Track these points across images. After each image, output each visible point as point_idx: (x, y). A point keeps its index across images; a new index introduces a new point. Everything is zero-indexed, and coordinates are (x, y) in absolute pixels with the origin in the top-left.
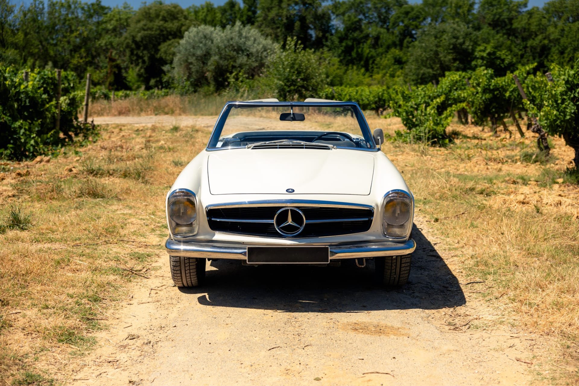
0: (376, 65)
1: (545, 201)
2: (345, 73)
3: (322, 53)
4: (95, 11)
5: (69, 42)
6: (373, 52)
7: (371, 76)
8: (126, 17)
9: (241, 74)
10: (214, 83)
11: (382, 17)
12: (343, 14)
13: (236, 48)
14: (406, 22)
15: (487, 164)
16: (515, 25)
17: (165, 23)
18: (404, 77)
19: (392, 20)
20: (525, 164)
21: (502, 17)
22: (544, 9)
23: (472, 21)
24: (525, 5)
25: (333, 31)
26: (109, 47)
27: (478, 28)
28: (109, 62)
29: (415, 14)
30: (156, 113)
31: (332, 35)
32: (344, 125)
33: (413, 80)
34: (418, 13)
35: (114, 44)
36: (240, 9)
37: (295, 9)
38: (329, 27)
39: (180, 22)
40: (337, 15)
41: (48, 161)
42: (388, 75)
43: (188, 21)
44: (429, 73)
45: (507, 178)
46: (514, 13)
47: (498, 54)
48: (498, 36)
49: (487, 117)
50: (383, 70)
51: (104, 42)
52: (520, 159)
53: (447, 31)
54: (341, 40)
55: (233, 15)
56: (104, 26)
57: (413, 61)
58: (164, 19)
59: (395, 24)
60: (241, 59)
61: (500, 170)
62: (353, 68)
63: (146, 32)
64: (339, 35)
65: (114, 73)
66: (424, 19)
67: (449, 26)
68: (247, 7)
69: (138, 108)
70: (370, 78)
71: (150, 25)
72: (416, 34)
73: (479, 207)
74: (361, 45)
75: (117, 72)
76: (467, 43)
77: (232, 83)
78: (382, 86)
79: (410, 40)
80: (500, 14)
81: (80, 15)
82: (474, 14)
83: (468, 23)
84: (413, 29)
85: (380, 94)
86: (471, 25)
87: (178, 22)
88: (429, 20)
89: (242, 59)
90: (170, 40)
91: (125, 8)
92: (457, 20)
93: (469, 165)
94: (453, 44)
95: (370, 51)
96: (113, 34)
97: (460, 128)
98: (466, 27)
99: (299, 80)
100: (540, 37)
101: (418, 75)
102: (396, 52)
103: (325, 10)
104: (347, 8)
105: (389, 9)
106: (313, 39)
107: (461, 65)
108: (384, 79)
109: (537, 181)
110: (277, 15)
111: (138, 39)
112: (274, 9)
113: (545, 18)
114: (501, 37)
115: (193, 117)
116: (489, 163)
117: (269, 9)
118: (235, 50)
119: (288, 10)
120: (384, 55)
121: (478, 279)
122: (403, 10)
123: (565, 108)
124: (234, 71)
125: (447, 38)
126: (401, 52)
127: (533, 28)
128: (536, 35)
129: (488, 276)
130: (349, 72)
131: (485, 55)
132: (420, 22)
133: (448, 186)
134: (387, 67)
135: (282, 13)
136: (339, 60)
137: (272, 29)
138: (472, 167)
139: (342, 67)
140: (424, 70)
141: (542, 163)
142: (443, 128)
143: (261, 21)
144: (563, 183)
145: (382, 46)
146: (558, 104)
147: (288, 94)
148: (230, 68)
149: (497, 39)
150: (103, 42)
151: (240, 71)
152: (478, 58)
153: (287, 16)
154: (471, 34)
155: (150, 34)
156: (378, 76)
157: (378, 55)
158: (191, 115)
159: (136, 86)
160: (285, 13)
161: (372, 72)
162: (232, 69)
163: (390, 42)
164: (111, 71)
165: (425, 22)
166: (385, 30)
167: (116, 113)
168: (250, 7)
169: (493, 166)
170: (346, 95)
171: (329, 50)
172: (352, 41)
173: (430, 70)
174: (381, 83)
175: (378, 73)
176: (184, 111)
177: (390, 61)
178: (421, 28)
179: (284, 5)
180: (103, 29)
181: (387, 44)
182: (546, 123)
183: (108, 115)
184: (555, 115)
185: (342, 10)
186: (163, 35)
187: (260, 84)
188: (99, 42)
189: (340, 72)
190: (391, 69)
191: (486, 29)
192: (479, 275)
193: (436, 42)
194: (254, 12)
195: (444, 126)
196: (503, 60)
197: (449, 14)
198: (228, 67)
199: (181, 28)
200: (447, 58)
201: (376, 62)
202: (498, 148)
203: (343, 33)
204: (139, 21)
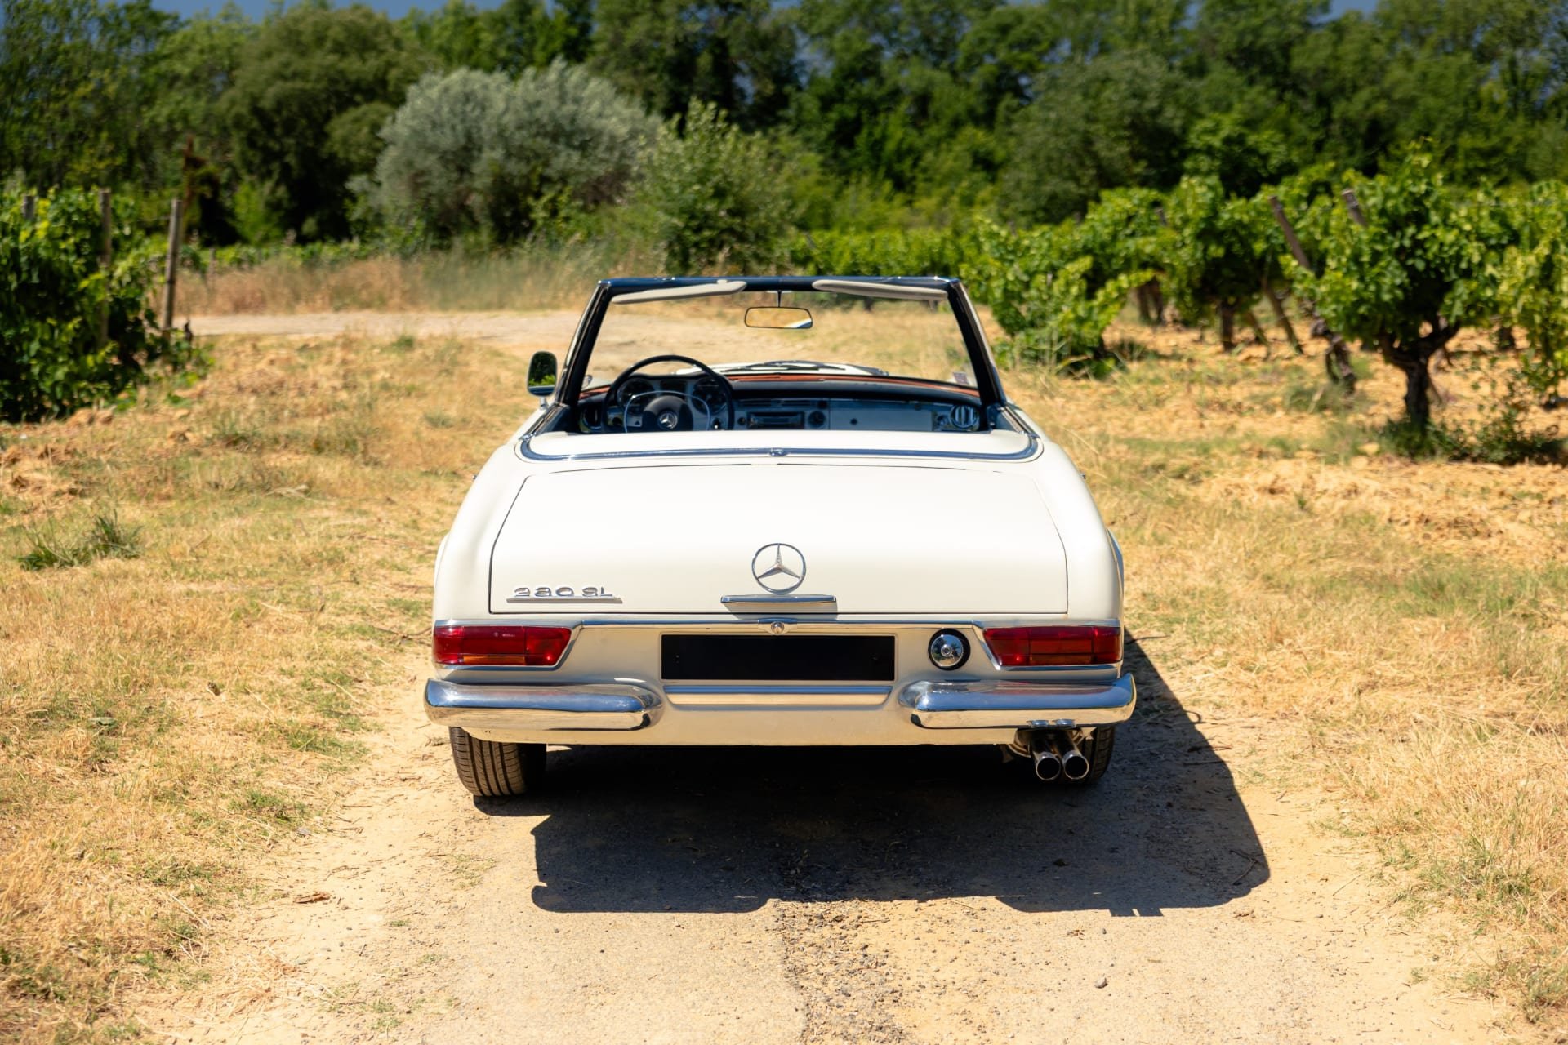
0: (924, 171)
1: (1320, 486)
2: (838, 195)
3: (775, 140)
4: (133, 25)
5: (64, 114)
6: (914, 139)
7: (909, 203)
8: (228, 44)
9: (563, 198)
10: (491, 224)
11: (936, 40)
12: (829, 32)
13: (549, 128)
14: (1003, 54)
15: (1201, 415)
16: (1298, 62)
17: (340, 60)
18: (999, 203)
19: (964, 47)
20: (1294, 414)
21: (1263, 41)
22: (1377, 16)
23: (1183, 52)
24: (1325, 8)
25: (803, 80)
26: (179, 126)
27: (1198, 70)
28: (185, 169)
29: (1025, 32)
30: (338, 303)
31: (799, 89)
32: (845, 331)
33: (1024, 213)
34: (1034, 30)
35: (195, 119)
36: (545, 19)
37: (698, 20)
38: (791, 68)
39: (384, 58)
40: (813, 37)
41: (108, 420)
42: (956, 199)
43: (404, 54)
44: (1066, 192)
45: (1246, 445)
46: (1294, 29)
47: (1252, 139)
48: (1253, 92)
49: (1209, 302)
50: (941, 184)
51: (165, 111)
52: (1282, 403)
53: (1116, 76)
54: (827, 103)
55: (527, 36)
56: (163, 66)
57: (1024, 160)
58: (340, 49)
59: (973, 61)
60: (562, 158)
61: (1232, 428)
62: (859, 182)
63: (289, 85)
64: (822, 91)
65: (202, 198)
66: (1053, 45)
67: (1122, 64)
68: (566, 14)
69: (286, 291)
70: (907, 209)
71: (299, 64)
72: (1029, 86)
73: (1169, 501)
74: (881, 117)
75: (209, 195)
76: (1170, 111)
77: (540, 222)
78: (938, 229)
79: (1015, 102)
80: (1256, 32)
81: (95, 39)
82: (1185, 32)
83: (1169, 55)
84: (1023, 73)
85: (935, 251)
86: (1177, 62)
87: (377, 58)
88: (1065, 48)
89: (566, 159)
90: (357, 105)
91: (227, 17)
92: (1140, 47)
93: (1156, 416)
94: (1131, 114)
95: (906, 134)
96: (189, 91)
97: (1144, 335)
98: (1165, 68)
99: (722, 213)
100: (1364, 94)
101: (1036, 199)
102: (975, 136)
103: (781, 21)
104: (838, 17)
105: (954, 16)
106: (749, 101)
107: (1153, 172)
108: (945, 209)
109: (1317, 451)
110: (649, 34)
111: (267, 104)
112: (640, 19)
113: (1377, 41)
114: (1260, 93)
115: (439, 314)
116: (1207, 413)
117: (626, 20)
118: (546, 135)
119: (679, 23)
120: (944, 146)
121: (1154, 633)
122: (993, 19)
123: (1380, 274)
124: (544, 190)
125: (1115, 98)
126: (991, 138)
127: (1348, 70)
128: (1356, 88)
129: (1176, 626)
130: (850, 191)
131: (1216, 142)
132: (1041, 54)
133: (1102, 460)
134: (953, 177)
135: (663, 29)
136: (820, 158)
137: (636, 73)
138: (1165, 421)
139: (831, 177)
140: (1053, 185)
141: (1336, 411)
142: (1096, 332)
143: (605, 52)
144: (1378, 453)
145: (937, 119)
146: (1360, 264)
147: (693, 251)
148: (536, 183)
149: (1252, 102)
150: (161, 112)
151: (561, 192)
152: (1199, 151)
153: (676, 38)
154: (1177, 86)
155: (303, 91)
156: (927, 203)
157: (928, 146)
158: (432, 309)
159: (261, 233)
160: (670, 29)
161: (912, 192)
162: (540, 186)
163: (960, 108)
164: (192, 194)
165: (1052, 55)
166: (947, 76)
167: (229, 306)
168: (574, 14)
169: (1216, 419)
170: (841, 254)
171: (793, 132)
172: (856, 106)
173: (1072, 186)
174: (937, 221)
175: (928, 194)
176: (411, 299)
177: (959, 163)
178: (1044, 70)
179: (668, 8)
180: (161, 76)
181: (949, 113)
182: (1335, 310)
183: (205, 313)
184: (1356, 292)
185: (825, 21)
186: (338, 94)
187: (616, 226)
188: (152, 113)
189: (825, 193)
190: (965, 184)
191: (1220, 73)
192: (1158, 624)
193: (1085, 107)
194: (585, 29)
195: (1100, 325)
196: (1265, 158)
197: (1120, 30)
198: (529, 181)
199: (386, 73)
200: (1114, 151)
201: (922, 164)
202: (1234, 381)
203: (831, 84)
204: (268, 54)
